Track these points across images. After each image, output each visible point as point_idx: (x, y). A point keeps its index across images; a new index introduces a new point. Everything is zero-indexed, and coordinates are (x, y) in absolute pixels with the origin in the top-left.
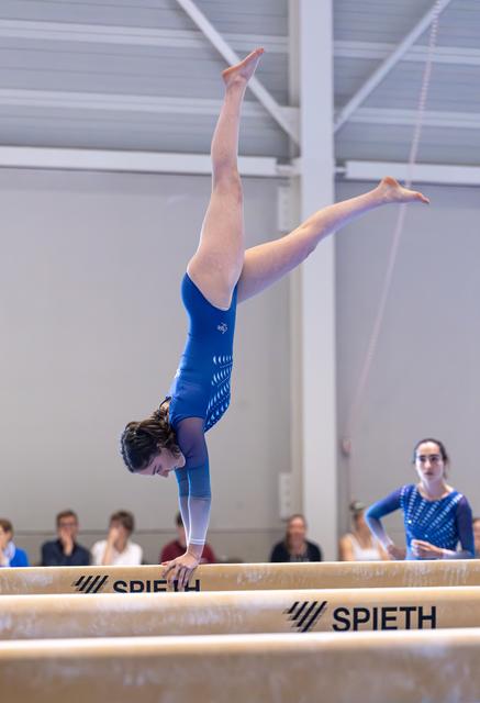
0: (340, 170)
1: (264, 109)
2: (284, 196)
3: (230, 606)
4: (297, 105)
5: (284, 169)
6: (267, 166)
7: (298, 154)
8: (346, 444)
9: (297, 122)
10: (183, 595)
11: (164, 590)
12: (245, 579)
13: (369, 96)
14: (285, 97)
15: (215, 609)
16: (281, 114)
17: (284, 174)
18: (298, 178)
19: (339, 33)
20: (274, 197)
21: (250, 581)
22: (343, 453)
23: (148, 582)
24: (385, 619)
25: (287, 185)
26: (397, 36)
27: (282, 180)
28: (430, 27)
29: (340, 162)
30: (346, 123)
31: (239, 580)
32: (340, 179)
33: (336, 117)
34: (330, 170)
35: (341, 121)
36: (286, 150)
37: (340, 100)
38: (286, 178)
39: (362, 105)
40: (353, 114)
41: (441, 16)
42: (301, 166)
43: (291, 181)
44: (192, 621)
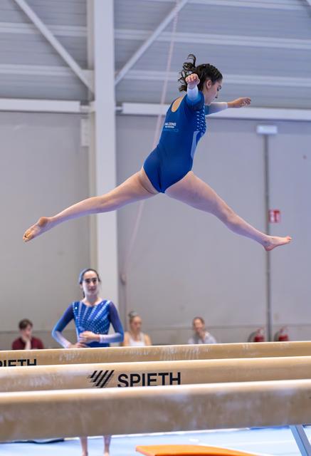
0: (119, 108)
1: (73, 72)
2: (85, 125)
3: (55, 374)
4: (93, 68)
5: (85, 108)
6: (74, 106)
7: (93, 99)
8: (123, 277)
9: (93, 79)
10: (26, 368)
11: (15, 365)
12: (64, 358)
13: (136, 63)
14: (85, 64)
15: (46, 376)
16: (83, 74)
17: (85, 111)
18: (94, 113)
19: (117, 24)
20: (79, 126)
21: (67, 359)
22: (122, 282)
23: (5, 361)
24: (149, 380)
25: (86, 118)
26: (153, 26)
27: (84, 115)
28: (173, 20)
29: (119, 104)
30: (123, 80)
31: (61, 359)
32: (119, 114)
33: (116, 76)
34: (113, 108)
35: (119, 79)
36: (86, 96)
37: (119, 65)
38: (86, 114)
39: (132, 68)
40: (127, 74)
41: (179, 13)
42: (95, 106)
43: (89, 115)
44: (32, 384)
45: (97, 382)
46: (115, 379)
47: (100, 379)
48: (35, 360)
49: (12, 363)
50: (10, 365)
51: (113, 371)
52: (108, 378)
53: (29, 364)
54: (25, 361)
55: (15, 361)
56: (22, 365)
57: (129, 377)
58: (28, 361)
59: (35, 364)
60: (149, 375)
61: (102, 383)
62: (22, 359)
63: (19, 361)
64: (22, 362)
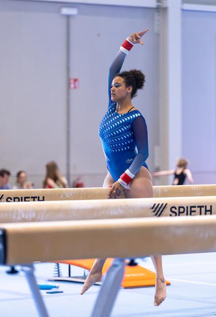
45: (155, 213)
46: (167, 211)
47: (158, 210)
48: (44, 197)
49: (27, 199)
50: (25, 201)
51: (166, 204)
52: (163, 209)
53: (39, 200)
54: (36, 197)
55: (29, 198)
56: (34, 200)
57: (178, 208)
58: (39, 197)
59: (43, 200)
60: (191, 207)
61: (159, 213)
62: (34, 196)
63: (32, 198)
64: (34, 198)
